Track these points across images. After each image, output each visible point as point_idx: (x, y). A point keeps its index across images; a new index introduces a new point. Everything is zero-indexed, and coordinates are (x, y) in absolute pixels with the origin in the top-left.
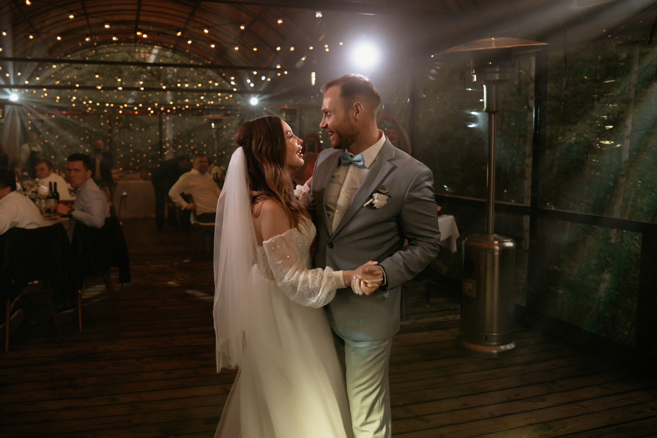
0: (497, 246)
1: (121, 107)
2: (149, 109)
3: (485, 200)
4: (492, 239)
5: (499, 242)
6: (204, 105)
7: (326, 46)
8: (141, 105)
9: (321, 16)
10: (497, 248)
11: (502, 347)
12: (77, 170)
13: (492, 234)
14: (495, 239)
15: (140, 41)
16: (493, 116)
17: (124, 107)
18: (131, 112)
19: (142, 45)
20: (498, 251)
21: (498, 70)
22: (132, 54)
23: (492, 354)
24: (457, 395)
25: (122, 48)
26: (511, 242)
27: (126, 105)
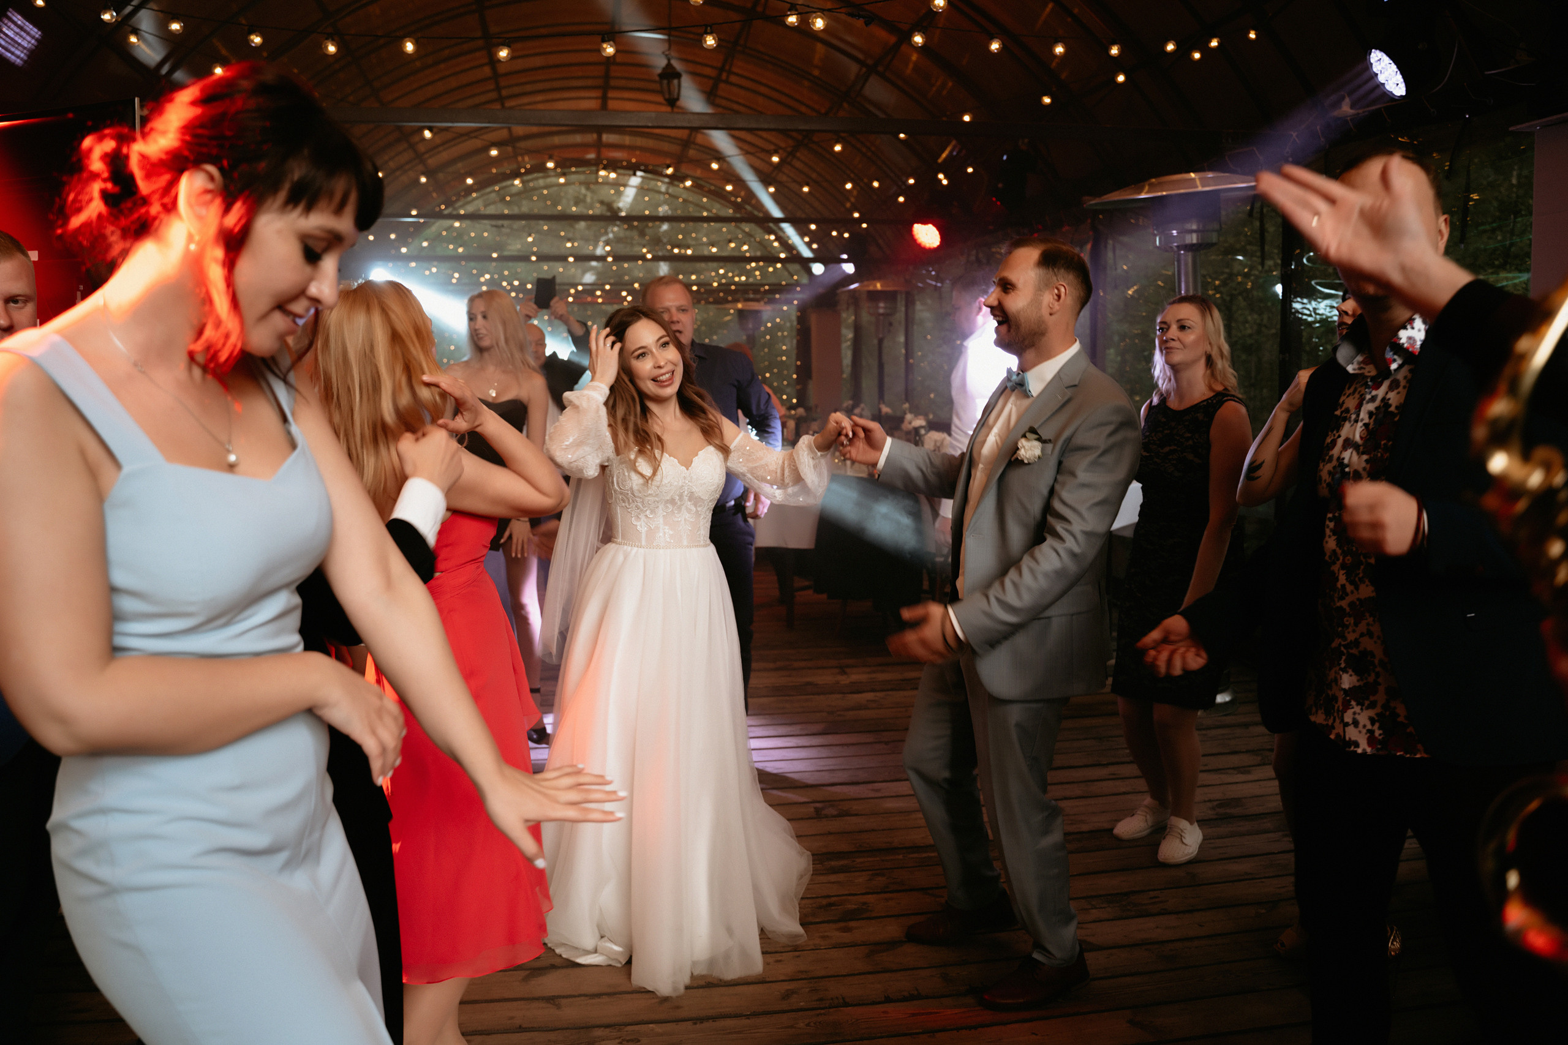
1: (572, 291)
2: (624, 294)
6: (729, 284)
7: (941, 176)
8: (608, 287)
17: (577, 291)
18: (589, 299)
22: (592, 186)
25: (573, 177)
27: (580, 288)
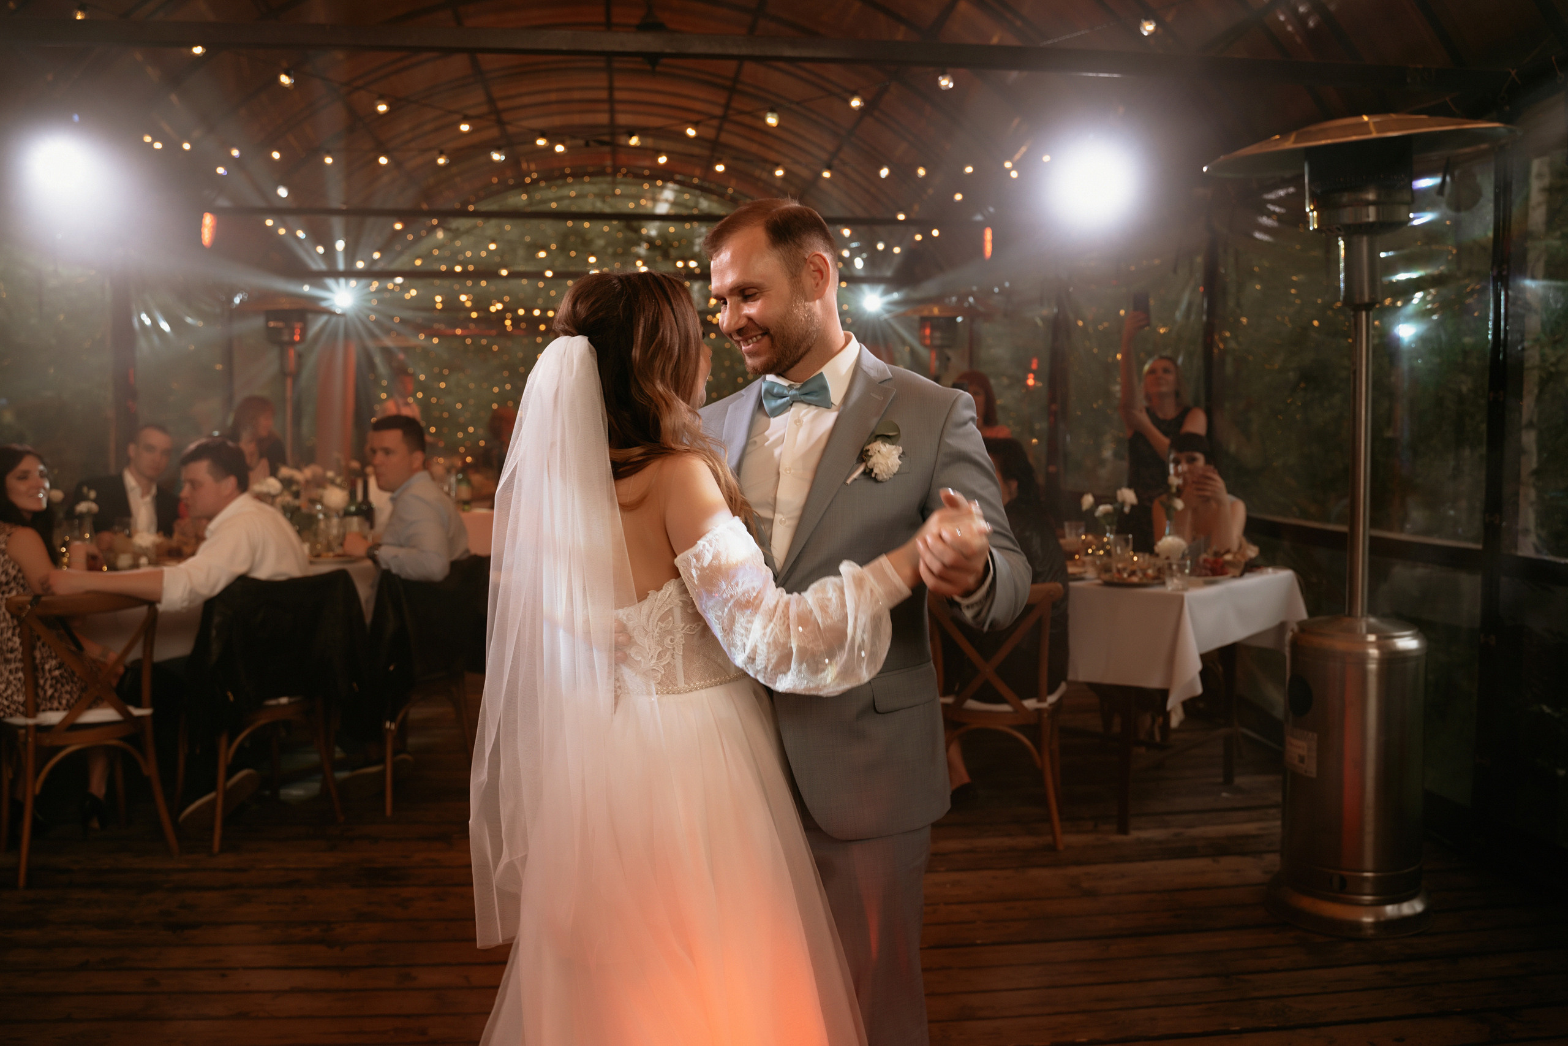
0: (1372, 648)
3: (1344, 528)
4: (1364, 630)
5: (1379, 638)
7: (1008, 165)
9: (951, 85)
10: (1374, 652)
11: (1390, 910)
12: (387, 451)
13: (1362, 616)
14: (1370, 631)
15: (624, 170)
16: (1364, 314)
19: (630, 179)
20: (1375, 661)
21: (1371, 196)
22: (609, 198)
23: (1358, 926)
24: (1237, 1028)
26: (1414, 637)
